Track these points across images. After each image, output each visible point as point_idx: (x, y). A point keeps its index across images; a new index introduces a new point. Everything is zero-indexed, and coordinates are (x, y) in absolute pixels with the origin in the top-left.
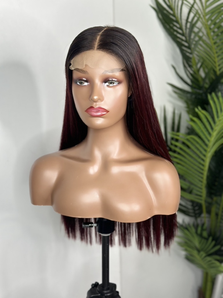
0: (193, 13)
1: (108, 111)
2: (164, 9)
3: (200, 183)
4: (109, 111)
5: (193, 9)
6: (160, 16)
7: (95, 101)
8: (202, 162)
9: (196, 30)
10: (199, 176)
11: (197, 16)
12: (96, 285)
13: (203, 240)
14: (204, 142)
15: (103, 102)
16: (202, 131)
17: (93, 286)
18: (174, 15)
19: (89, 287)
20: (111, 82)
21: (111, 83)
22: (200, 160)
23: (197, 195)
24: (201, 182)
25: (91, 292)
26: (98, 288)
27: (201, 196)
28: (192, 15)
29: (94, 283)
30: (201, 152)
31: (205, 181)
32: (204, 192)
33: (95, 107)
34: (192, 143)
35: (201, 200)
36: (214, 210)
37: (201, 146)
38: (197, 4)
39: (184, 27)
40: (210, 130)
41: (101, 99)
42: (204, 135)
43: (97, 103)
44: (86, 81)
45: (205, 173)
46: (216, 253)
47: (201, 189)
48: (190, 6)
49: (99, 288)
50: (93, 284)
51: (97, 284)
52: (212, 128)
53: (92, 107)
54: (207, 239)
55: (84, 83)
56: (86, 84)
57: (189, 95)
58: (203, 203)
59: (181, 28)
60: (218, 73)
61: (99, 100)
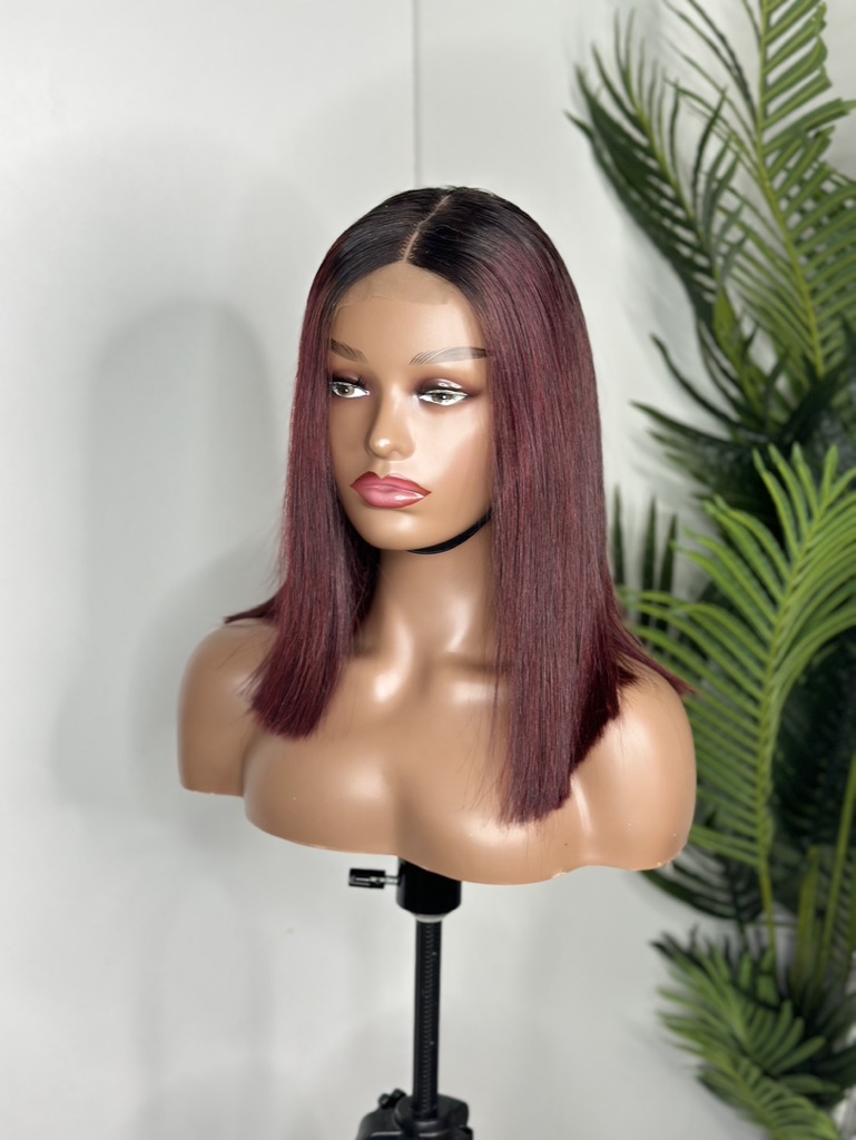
0: (719, 136)
1: (426, 493)
2: (617, 128)
3: (747, 788)
4: (429, 492)
5: (719, 122)
6: (608, 158)
7: (385, 457)
8: (750, 707)
9: (728, 201)
10: (741, 761)
11: (733, 145)
12: (391, 1101)
13: (761, 1013)
14: (752, 629)
15: (407, 462)
16: (742, 589)
17: (385, 1102)
18: (650, 152)
19: (373, 1106)
20: (438, 391)
21: (440, 396)
22: (740, 700)
23: (737, 834)
24: (753, 784)
25: (373, 1121)
26: (397, 1111)
27: (752, 839)
28: (714, 146)
29: (389, 1091)
30: (743, 668)
31: (766, 784)
32: (765, 826)
33: (382, 476)
34: (708, 634)
35: (753, 854)
36: (808, 895)
37: (743, 646)
38: (731, 104)
39: (687, 194)
40: (774, 588)
41: (404, 449)
42: (753, 603)
43: (392, 463)
44: (359, 384)
45: (768, 750)
46: (810, 1067)
47: (751, 810)
48: (710, 114)
49: (400, 1110)
50: (384, 1096)
51: (398, 1095)
52: (781, 580)
53: (371, 475)
54: (777, 1010)
55: (353, 392)
56: (358, 392)
57: (711, 452)
58: (761, 865)
59: (678, 202)
60: (821, 370)
61: (396, 454)
